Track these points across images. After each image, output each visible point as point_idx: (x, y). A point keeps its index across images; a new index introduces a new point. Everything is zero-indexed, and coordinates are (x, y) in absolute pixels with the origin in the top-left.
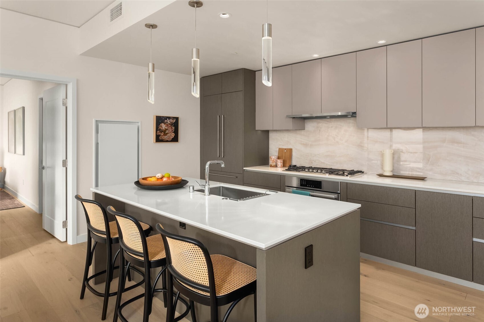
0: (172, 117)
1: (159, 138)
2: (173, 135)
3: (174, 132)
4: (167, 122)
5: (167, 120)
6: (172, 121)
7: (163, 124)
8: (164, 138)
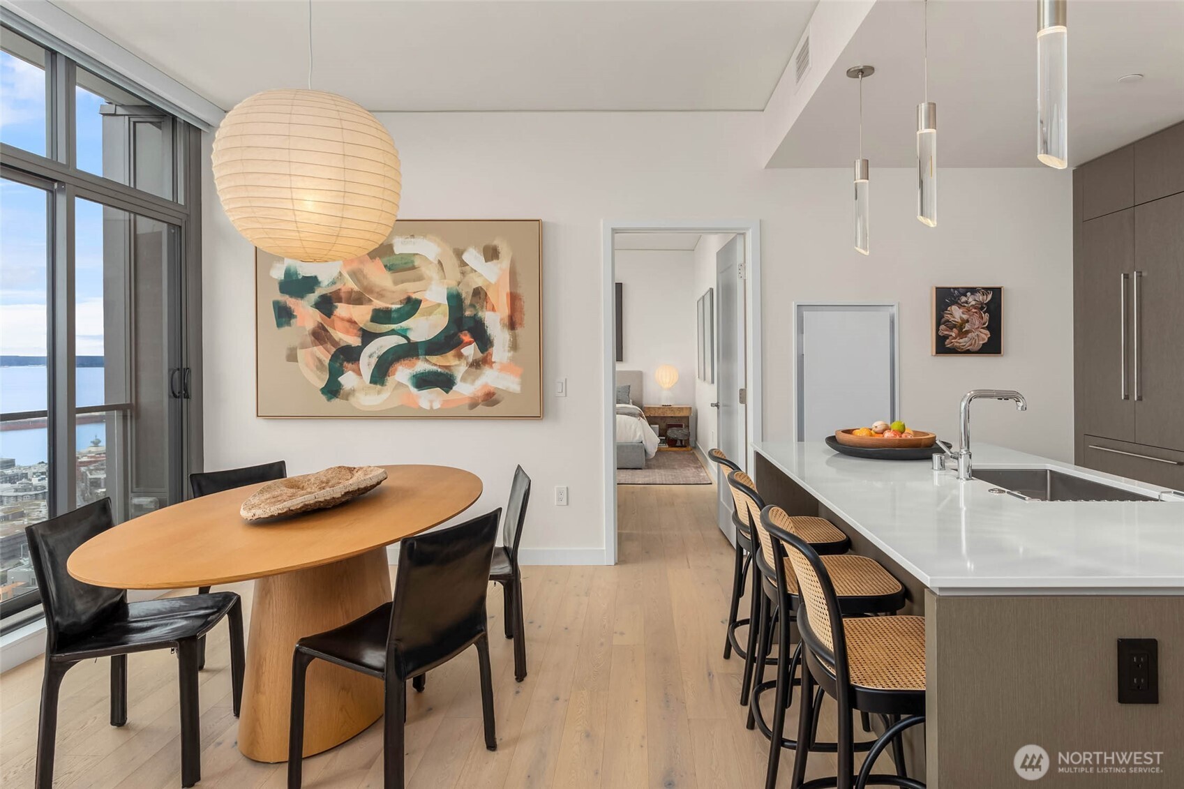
0: (983, 288)
1: (946, 343)
2: (983, 336)
3: (987, 328)
4: (966, 302)
5: (966, 296)
6: (981, 298)
7: (954, 308)
8: (958, 344)
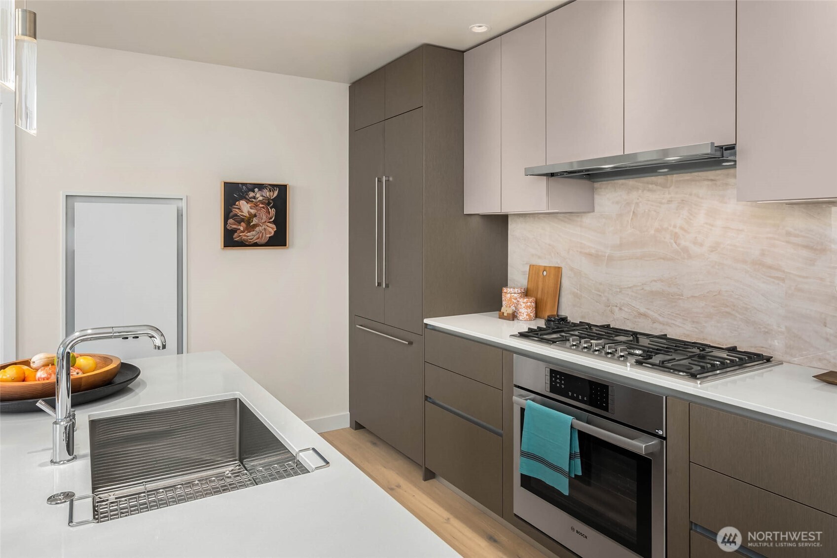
0: (270, 185)
1: (234, 237)
2: (270, 230)
3: (274, 222)
4: (254, 198)
5: (254, 192)
6: (268, 194)
7: (243, 203)
8: (245, 238)
